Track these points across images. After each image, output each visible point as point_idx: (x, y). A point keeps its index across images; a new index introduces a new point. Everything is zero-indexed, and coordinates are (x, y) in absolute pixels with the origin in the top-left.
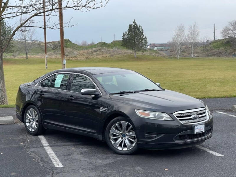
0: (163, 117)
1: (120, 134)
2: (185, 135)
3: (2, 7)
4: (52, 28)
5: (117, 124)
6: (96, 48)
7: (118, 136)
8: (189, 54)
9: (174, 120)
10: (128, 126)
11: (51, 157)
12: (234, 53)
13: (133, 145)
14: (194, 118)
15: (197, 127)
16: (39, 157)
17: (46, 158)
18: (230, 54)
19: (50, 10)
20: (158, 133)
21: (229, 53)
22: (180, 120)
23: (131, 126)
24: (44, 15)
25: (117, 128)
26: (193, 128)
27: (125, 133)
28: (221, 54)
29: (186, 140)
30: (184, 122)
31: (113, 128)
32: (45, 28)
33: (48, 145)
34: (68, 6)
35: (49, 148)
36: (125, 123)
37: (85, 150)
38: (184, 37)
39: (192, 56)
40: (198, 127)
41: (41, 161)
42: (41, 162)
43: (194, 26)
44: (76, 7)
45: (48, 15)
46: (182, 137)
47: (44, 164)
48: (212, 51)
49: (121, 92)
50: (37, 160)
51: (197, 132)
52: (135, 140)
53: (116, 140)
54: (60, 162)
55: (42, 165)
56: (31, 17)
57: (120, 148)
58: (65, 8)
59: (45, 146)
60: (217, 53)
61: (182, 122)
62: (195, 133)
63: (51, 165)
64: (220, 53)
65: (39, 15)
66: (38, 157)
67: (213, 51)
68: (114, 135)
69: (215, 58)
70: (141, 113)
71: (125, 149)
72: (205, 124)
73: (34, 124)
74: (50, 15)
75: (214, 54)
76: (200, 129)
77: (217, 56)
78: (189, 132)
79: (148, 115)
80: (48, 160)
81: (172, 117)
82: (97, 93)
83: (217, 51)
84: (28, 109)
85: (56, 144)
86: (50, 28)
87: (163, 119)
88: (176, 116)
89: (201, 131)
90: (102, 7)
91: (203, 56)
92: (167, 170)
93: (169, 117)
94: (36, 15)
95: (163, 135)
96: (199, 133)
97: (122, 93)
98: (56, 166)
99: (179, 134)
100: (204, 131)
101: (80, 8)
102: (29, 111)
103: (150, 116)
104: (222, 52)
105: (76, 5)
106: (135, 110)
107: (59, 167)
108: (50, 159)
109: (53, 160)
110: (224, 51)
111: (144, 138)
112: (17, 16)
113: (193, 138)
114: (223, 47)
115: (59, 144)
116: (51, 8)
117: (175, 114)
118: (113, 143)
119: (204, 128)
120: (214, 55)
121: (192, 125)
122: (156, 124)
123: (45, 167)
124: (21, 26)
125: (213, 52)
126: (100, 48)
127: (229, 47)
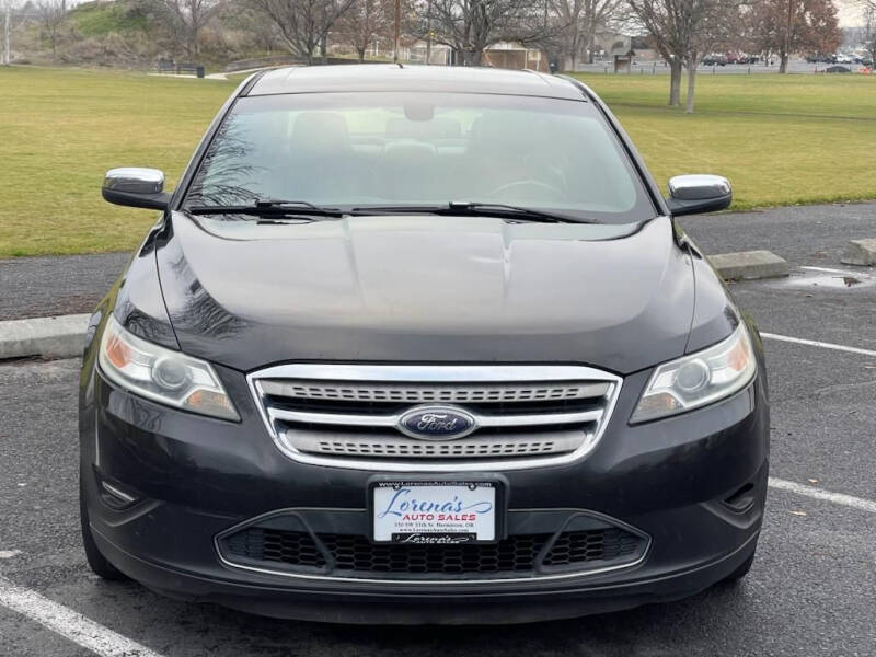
12: (160, 57)
18: (146, 60)
21: (143, 55)
28: (113, 57)
39: (6, 57)
48: (80, 44)
60: (99, 51)
64: (111, 53)
67: (84, 43)
69: (95, 69)
75: (87, 54)
77: (102, 64)
83: (99, 44)
91: (46, 61)
104: (116, 50)
110: (123, 47)
114: (118, 32)
120: (88, 59)
125: (83, 48)
127: (140, 33)
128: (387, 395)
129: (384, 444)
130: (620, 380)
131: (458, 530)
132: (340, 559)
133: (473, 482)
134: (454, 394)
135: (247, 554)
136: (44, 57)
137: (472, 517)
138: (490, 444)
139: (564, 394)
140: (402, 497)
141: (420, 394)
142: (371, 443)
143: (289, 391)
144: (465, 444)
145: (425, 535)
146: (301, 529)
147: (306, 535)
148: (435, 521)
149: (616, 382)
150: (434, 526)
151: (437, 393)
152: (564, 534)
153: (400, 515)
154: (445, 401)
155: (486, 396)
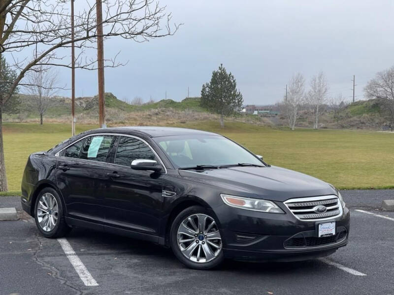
0: (267, 208)
1: (195, 235)
2: (303, 238)
3: (4, 32)
4: (85, 67)
5: (189, 219)
6: (157, 108)
7: (192, 238)
8: (311, 123)
9: (285, 213)
10: (209, 221)
11: (78, 271)
12: (385, 124)
13: (216, 254)
14: (319, 211)
15: (322, 226)
16: (58, 271)
17: (70, 272)
18: (379, 125)
19: (84, 38)
20: (259, 234)
21: (377, 123)
22: (295, 213)
23: (214, 222)
24: (73, 47)
25: (189, 225)
26: (316, 227)
27: (203, 233)
28: (363, 125)
29: (304, 246)
30: (302, 216)
31: (183, 225)
32: (73, 68)
33: (74, 252)
34: (113, 32)
35: (75, 258)
36: (203, 217)
37: (136, 261)
38: (303, 95)
39: (316, 126)
40: (325, 225)
41: (61, 276)
42: (61, 278)
43: (320, 77)
44: (127, 34)
45: (80, 46)
46: (298, 242)
47: (66, 281)
48: (349, 119)
49: (198, 166)
50: (54, 274)
51: (324, 234)
52: (219, 246)
53: (187, 245)
54: (94, 278)
55: (63, 282)
56: (51, 50)
57: (194, 259)
58: (108, 35)
59: (68, 255)
60: (357, 122)
61: (298, 217)
62: (319, 236)
63: (77, 282)
64: (363, 123)
65: (64, 45)
66: (56, 270)
67: (352, 119)
68: (185, 237)
69: (355, 130)
70: (231, 200)
71: (203, 261)
72: (336, 222)
73: (52, 219)
74: (82, 47)
75: (352, 124)
76: (327, 229)
77: (358, 128)
78: (309, 234)
79: (243, 203)
80: (72, 275)
81: (281, 207)
82: (158, 167)
83: (358, 119)
84: (42, 194)
85: (88, 252)
86: (82, 67)
87: (267, 211)
88: (289, 207)
89: (330, 233)
90: (169, 34)
91: (334, 127)
92: (272, 293)
93: (277, 207)
94: (60, 45)
95: (265, 237)
96: (326, 236)
97: (200, 168)
98: (86, 284)
99: (292, 237)
100: (334, 234)
101: (132, 36)
102: (43, 197)
103: (245, 206)
104: (365, 122)
105: (127, 31)
106: (221, 195)
107: (92, 285)
108: (77, 274)
109: (81, 275)
110: (369, 120)
111: (235, 241)
112: (28, 45)
113: (316, 244)
114: (368, 114)
115: (91, 252)
116: (85, 36)
117: (286, 204)
118: (182, 249)
119: (335, 229)
120: (353, 126)
121: (315, 222)
122: (255, 218)
123: (68, 286)
124: (34, 63)
125: (351, 121)
126: (164, 109)
127: (377, 114)
136: (333, 125)
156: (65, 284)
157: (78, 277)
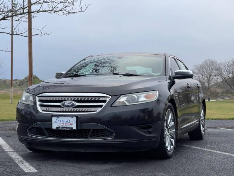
4: (21, 34)
11: (17, 162)
17: (9, 162)
19: (21, 14)
24: (12, 20)
32: (12, 35)
33: (13, 150)
34: (41, 9)
35: (14, 154)
44: (51, 11)
45: (17, 20)
47: (6, 169)
54: (33, 166)
58: (38, 12)
59: (8, 152)
63: (17, 170)
65: (7, 19)
74: (19, 20)
80: (12, 164)
86: (19, 35)
90: (81, 11)
94: (3, 19)
98: (26, 170)
108: (16, 163)
109: (20, 165)
123: (8, 172)
128: (60, 99)
129: (57, 109)
130: (110, 97)
131: (69, 127)
132: (49, 134)
133: (72, 116)
134: (73, 98)
135: (33, 134)
137: (72, 124)
138: (78, 109)
139: (97, 99)
140: (58, 119)
141: (66, 98)
142: (55, 109)
143: (43, 98)
144: (73, 109)
145: (62, 128)
146: (41, 127)
147: (42, 128)
148: (65, 125)
149: (109, 97)
150: (65, 126)
151: (70, 98)
152: (94, 130)
153: (58, 123)
154: (71, 100)
155: (79, 99)
156: (5, 170)
157: (18, 166)
